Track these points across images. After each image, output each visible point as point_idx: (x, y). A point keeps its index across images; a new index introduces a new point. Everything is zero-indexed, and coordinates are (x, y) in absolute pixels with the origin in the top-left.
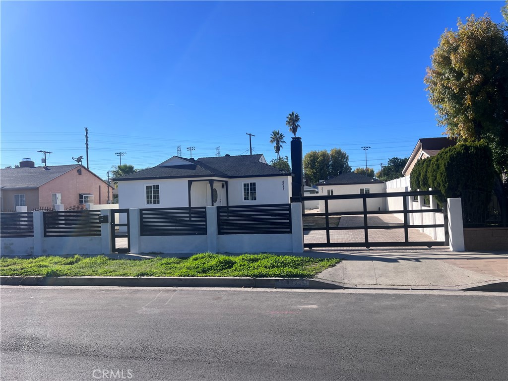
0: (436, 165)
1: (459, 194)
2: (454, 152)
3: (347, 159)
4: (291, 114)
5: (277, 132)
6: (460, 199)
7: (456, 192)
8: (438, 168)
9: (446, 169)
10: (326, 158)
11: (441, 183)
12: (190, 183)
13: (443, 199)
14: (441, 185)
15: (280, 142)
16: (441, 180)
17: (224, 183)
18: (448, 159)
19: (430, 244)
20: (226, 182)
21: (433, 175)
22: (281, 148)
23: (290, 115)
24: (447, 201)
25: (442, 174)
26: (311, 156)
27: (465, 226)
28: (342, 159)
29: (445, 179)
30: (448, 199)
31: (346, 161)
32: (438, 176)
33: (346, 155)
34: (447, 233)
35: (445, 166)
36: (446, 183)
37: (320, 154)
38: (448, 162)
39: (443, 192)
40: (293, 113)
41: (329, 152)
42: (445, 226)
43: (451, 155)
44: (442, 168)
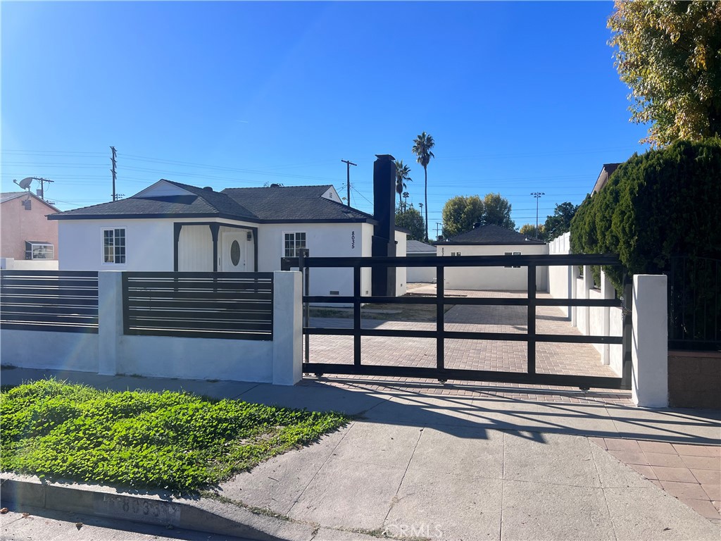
0: (611, 194)
1: (662, 264)
2: (658, 159)
3: (509, 210)
4: (421, 135)
5: (400, 163)
6: (664, 277)
7: (655, 261)
8: (616, 200)
9: (634, 200)
10: (477, 207)
11: (621, 236)
12: (178, 228)
13: (624, 275)
14: (621, 243)
15: (403, 179)
16: (620, 229)
17: (251, 231)
18: (641, 177)
19: (585, 383)
20: (255, 230)
21: (604, 217)
22: (404, 188)
23: (419, 137)
24: (631, 282)
25: (623, 213)
26: (455, 204)
27: (673, 345)
28: (500, 210)
29: (630, 228)
30: (636, 277)
31: (507, 213)
32: (615, 219)
33: (507, 204)
34: (627, 357)
35: (632, 193)
36: (632, 238)
37: (468, 201)
38: (640, 185)
39: (624, 259)
40: (423, 134)
41: (483, 199)
42: (625, 340)
43: (650, 166)
44: (626, 199)
